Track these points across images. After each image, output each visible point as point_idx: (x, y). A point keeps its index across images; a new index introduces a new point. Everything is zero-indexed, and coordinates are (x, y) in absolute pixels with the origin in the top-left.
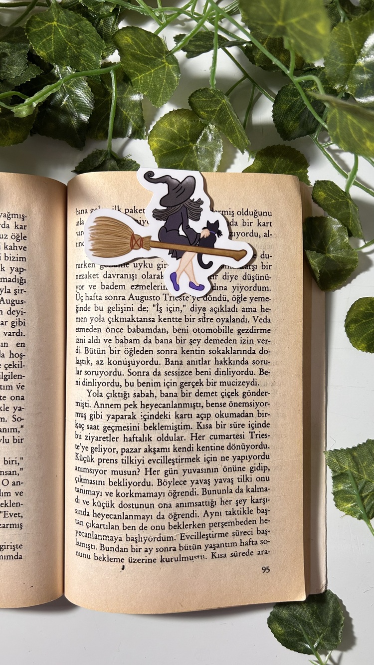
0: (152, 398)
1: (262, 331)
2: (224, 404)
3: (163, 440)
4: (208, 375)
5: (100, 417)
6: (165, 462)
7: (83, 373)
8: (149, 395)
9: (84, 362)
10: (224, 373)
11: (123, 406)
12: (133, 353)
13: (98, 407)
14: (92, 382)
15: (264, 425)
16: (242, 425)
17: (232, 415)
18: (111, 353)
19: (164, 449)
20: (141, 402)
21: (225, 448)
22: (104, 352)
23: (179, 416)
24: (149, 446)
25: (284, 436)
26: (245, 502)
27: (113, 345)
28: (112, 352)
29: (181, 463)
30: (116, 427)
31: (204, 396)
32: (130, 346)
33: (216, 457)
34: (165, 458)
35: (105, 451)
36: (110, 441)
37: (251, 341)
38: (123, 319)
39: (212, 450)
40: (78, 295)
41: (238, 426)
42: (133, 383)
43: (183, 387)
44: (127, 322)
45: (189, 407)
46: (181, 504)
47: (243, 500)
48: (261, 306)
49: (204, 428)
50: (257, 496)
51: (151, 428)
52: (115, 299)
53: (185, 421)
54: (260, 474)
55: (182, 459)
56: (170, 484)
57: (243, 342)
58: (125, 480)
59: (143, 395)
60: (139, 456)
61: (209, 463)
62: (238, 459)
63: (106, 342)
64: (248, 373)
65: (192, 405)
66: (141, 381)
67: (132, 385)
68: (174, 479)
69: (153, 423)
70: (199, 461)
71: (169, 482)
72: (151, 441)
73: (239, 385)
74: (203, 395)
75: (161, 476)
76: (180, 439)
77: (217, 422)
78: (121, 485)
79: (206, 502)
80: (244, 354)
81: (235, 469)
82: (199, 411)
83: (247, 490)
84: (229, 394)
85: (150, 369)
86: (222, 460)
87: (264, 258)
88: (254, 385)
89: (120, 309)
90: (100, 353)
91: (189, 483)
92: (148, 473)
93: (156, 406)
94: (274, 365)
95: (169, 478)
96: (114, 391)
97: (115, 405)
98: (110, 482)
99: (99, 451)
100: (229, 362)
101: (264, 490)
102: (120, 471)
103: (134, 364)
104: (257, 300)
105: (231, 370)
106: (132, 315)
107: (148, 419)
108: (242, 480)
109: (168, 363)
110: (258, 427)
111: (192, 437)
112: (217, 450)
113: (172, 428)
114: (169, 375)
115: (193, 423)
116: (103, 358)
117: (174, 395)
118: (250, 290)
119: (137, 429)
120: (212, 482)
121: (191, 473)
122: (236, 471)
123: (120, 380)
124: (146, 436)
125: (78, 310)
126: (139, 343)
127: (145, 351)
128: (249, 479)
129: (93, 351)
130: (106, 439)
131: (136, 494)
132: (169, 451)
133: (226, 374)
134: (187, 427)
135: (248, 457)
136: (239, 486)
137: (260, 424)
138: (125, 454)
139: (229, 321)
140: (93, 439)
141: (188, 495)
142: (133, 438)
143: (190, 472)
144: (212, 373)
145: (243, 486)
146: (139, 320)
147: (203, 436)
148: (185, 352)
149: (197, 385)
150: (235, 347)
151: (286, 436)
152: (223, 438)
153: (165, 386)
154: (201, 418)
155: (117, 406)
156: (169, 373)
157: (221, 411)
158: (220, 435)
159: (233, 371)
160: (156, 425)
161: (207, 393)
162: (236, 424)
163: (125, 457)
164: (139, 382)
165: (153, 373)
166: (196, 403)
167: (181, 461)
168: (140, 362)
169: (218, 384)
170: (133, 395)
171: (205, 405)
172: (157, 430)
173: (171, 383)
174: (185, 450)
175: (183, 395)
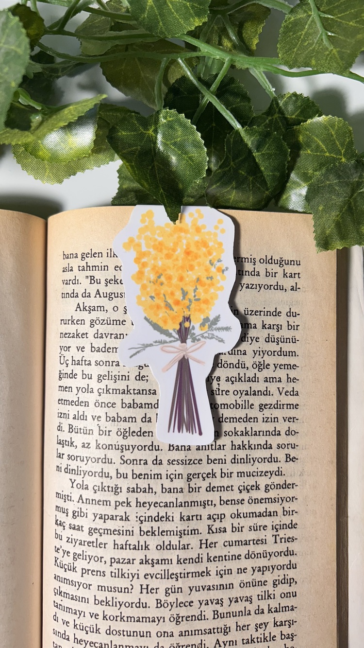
0: (150, 493)
1: (289, 406)
2: (241, 501)
3: (164, 549)
4: (222, 463)
5: (85, 516)
6: (166, 577)
7: (65, 457)
8: (147, 491)
9: (67, 443)
10: (242, 461)
11: (113, 503)
12: (127, 434)
14: (76, 470)
15: (290, 526)
16: (264, 527)
17: (251, 515)
18: (99, 434)
19: (165, 560)
20: (137, 499)
21: (243, 556)
22: (91, 432)
23: (185, 518)
24: (146, 556)
25: (314, 538)
26: (266, 626)
27: (103, 423)
28: (101, 433)
29: (186, 579)
30: (104, 530)
31: (218, 491)
32: (124, 426)
33: (231, 570)
34: (166, 572)
35: (90, 560)
36: (97, 547)
37: (276, 420)
38: (116, 391)
39: (226, 560)
40: (62, 358)
41: (258, 529)
42: (127, 474)
43: (191, 480)
44: (121, 395)
45: (198, 506)
46: (185, 632)
47: (265, 623)
48: (288, 375)
49: (216, 532)
50: (281, 617)
51: (148, 534)
52: (108, 364)
53: (193, 525)
54: (285, 588)
55: (188, 573)
56: (172, 606)
57: (266, 420)
58: (114, 598)
59: (139, 490)
60: (133, 569)
61: (222, 577)
62: (258, 571)
63: (94, 420)
64: (272, 460)
65: (202, 503)
66: (137, 472)
67: (125, 476)
68: (177, 599)
69: (152, 527)
70: (210, 575)
71: (171, 603)
72: (148, 549)
73: (260, 476)
74: (216, 489)
75: (161, 595)
76: (186, 547)
77: (232, 524)
78: (109, 605)
79: (218, 628)
80: (266, 435)
81: (254, 584)
82: (210, 510)
83: (270, 611)
84: (249, 488)
85: (149, 456)
86: (238, 573)
87: (290, 316)
88: (279, 475)
89: (113, 377)
90: (86, 433)
91: (196, 604)
92: (145, 591)
93: (156, 505)
94: (302, 449)
95: (172, 598)
96: (102, 483)
97: (103, 501)
98: (95, 600)
99: (83, 559)
100: (249, 447)
101: (290, 609)
102: (108, 587)
103: (129, 449)
104: (283, 367)
105: (251, 457)
106: (127, 386)
107: (145, 521)
108: (263, 598)
109: (172, 448)
110: (283, 528)
111: (201, 544)
112: (232, 559)
113: (175, 534)
114: (172, 463)
116: (91, 439)
117: (179, 490)
118: (274, 355)
119: (131, 534)
120: (226, 602)
121: (199, 591)
122: (255, 585)
123: (111, 470)
125: (62, 376)
126: (135, 422)
127: (143, 433)
128: (272, 596)
129: (79, 430)
130: (91, 544)
131: (128, 617)
132: (171, 563)
133: (245, 461)
134: (195, 532)
135: (270, 567)
136: (259, 606)
137: (286, 525)
138: (115, 565)
139: (249, 393)
140: (76, 543)
141: (195, 620)
142: (126, 545)
143: (198, 589)
144: (228, 461)
145: (264, 605)
146: (136, 392)
147: (215, 543)
149: (208, 477)
150: (257, 427)
151: (316, 538)
152: (240, 544)
153: (167, 478)
154: (213, 520)
155: (106, 503)
156: (172, 461)
157: (238, 510)
158: (236, 540)
159: (253, 458)
160: (155, 530)
161: (221, 487)
162: (257, 526)
163: (115, 569)
164: (134, 473)
165: (153, 461)
166: (206, 500)
167: (186, 575)
168: (136, 447)
169: (235, 475)
170: (127, 490)
171: (218, 503)
172: (157, 536)
173: (175, 475)
174: (193, 561)
175: (191, 490)
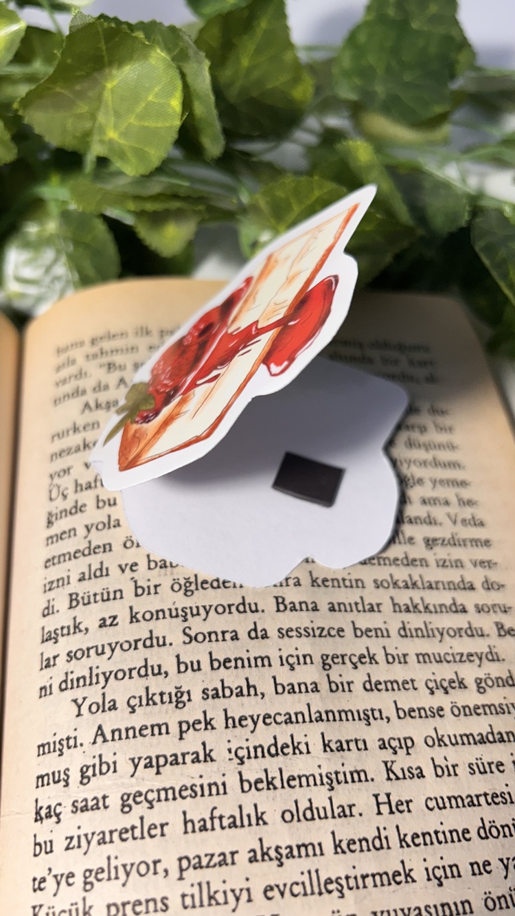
0: (252, 698)
1: (474, 543)
2: (438, 710)
3: (299, 820)
5: (112, 769)
6: (316, 890)
7: (61, 659)
8: (245, 692)
9: (65, 631)
10: (420, 633)
11: (174, 729)
12: (193, 587)
13: (105, 741)
14: (88, 676)
16: (497, 766)
17: (465, 739)
18: (137, 595)
19: (306, 846)
20: (225, 711)
21: (473, 833)
22: (118, 594)
23: (334, 746)
24: (261, 840)
27: (142, 574)
29: (362, 891)
30: (158, 791)
31: (387, 690)
32: (184, 574)
33: (457, 866)
34: (314, 876)
35: (128, 875)
36: (143, 838)
37: (459, 564)
39: (440, 843)
40: (55, 491)
41: (488, 769)
43: (330, 667)
45: (354, 720)
48: (457, 495)
51: (260, 786)
53: (352, 761)
55: (364, 877)
57: (443, 564)
59: (227, 692)
60: (233, 877)
61: (441, 885)
63: (123, 571)
64: (472, 632)
65: (362, 715)
66: (220, 656)
67: (196, 667)
69: (266, 771)
70: (414, 881)
72: (265, 823)
73: (461, 661)
74: (383, 686)
76: (348, 812)
77: (433, 759)
80: (450, 589)
82: (381, 730)
84: (445, 684)
85: (242, 623)
86: (474, 874)
87: (434, 415)
88: (494, 660)
90: (108, 600)
96: (147, 689)
97: (152, 727)
99: (109, 879)
100: (426, 608)
103: (198, 614)
104: (445, 483)
105: (433, 626)
107: (249, 757)
109: (282, 607)
111: (378, 804)
112: (453, 841)
113: (318, 782)
114: (288, 635)
115: (373, 763)
116: (119, 609)
117: (310, 688)
119: (221, 791)
123: (164, 658)
124: (249, 809)
125: (53, 520)
127: (224, 583)
129: (92, 598)
130: (129, 835)
132: (322, 853)
133: (425, 634)
134: (359, 776)
138: (190, 875)
140: (89, 843)
142: (212, 818)
144: (394, 633)
147: (407, 802)
148: (319, 581)
149: (362, 663)
150: (429, 575)
152: (460, 804)
153: (282, 664)
154: (392, 751)
155: (159, 729)
156: (287, 631)
157: (435, 729)
158: (450, 795)
159: (438, 629)
160: (274, 776)
161: (392, 683)
162: (483, 764)
163: (192, 885)
164: (214, 658)
165: (249, 633)
166: (369, 709)
167: (361, 884)
168: (213, 608)
169: (412, 659)
170: (202, 695)
171: (393, 715)
172: (280, 791)
173: (298, 657)
174: (368, 846)
175: (334, 687)
